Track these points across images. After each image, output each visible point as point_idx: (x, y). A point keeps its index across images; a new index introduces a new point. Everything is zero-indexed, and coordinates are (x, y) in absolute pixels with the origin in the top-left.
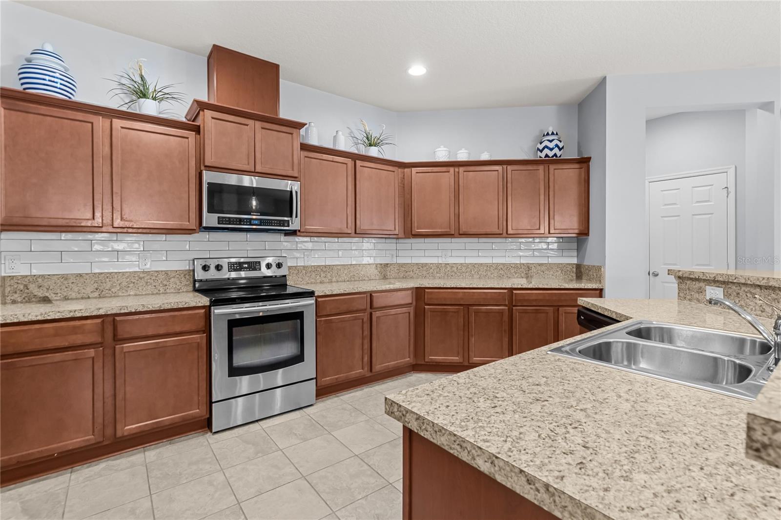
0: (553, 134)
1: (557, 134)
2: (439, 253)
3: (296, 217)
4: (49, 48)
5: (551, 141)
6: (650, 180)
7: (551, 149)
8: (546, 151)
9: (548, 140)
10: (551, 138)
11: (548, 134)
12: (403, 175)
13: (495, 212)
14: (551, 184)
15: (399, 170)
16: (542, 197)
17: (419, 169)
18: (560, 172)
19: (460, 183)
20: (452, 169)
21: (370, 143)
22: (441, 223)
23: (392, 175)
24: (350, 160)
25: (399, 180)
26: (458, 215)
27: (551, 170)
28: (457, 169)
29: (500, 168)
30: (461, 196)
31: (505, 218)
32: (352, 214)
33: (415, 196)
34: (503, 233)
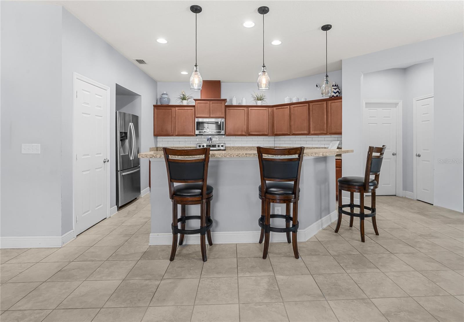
1: (337, 86)
2: (290, 142)
3: (223, 130)
4: (165, 93)
5: (336, 89)
6: (417, 100)
7: (336, 93)
8: (333, 94)
10: (335, 87)
11: (333, 86)
12: (271, 110)
13: (306, 124)
14: (329, 110)
15: (269, 109)
16: (325, 116)
17: (277, 108)
18: (333, 104)
19: (292, 112)
20: (288, 106)
21: (258, 99)
22: (285, 130)
23: (265, 111)
24: (246, 108)
25: (269, 113)
26: (291, 126)
27: (330, 104)
28: (291, 106)
29: (307, 105)
30: (292, 118)
31: (310, 127)
32: (247, 128)
33: (275, 119)
34: (309, 134)
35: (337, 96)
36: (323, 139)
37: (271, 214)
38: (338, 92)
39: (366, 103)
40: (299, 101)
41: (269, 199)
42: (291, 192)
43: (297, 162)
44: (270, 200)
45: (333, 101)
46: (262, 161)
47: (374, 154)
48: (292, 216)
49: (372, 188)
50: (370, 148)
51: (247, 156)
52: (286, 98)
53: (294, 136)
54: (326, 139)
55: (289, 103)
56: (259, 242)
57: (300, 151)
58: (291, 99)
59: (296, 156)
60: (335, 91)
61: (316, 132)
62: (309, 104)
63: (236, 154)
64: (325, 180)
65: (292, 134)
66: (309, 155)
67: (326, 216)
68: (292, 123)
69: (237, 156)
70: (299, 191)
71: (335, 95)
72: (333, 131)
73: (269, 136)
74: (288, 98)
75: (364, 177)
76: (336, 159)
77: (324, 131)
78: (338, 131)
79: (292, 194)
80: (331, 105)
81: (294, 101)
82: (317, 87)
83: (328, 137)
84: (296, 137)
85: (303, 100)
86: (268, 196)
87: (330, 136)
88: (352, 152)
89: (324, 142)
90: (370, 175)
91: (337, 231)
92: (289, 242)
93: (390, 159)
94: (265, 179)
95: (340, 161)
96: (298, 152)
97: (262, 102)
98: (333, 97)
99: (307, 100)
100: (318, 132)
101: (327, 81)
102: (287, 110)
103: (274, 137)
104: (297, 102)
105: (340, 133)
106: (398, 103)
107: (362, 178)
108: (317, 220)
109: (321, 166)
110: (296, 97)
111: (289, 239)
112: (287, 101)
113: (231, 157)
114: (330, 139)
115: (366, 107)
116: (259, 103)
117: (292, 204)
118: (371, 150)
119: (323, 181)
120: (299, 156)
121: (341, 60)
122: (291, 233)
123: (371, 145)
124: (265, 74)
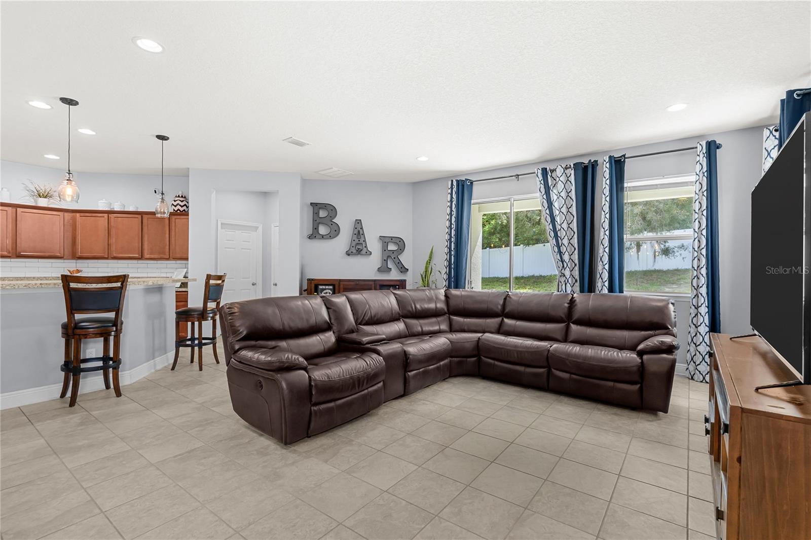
0: (182, 197)
1: (185, 197)
5: (182, 201)
7: (182, 207)
8: (178, 207)
9: (180, 200)
10: (182, 199)
11: (179, 196)
12: (70, 217)
13: (136, 244)
14: (173, 228)
15: (66, 214)
16: (167, 236)
17: (82, 214)
18: (179, 221)
19: (112, 224)
20: (106, 215)
21: (39, 196)
22: (98, 250)
23: (58, 218)
24: (10, 208)
25: (66, 221)
26: (111, 245)
27: (173, 220)
28: (110, 215)
29: (139, 216)
30: (113, 232)
31: (143, 248)
32: (12, 243)
33: (79, 232)
34: (141, 258)
35: (184, 210)
36: (164, 266)
37: (81, 358)
38: (185, 205)
39: (222, 224)
40: (125, 210)
41: (79, 335)
42: (111, 325)
43: (119, 291)
44: (81, 336)
45: (178, 217)
46: (68, 291)
47: (212, 282)
48: (112, 355)
49: (211, 315)
50: (208, 275)
51: (43, 286)
52: (101, 201)
53: (116, 261)
54: (169, 266)
55: (107, 209)
56: (60, 395)
57: (123, 279)
58: (111, 204)
59: (119, 284)
60: (182, 204)
61: (152, 256)
62: (142, 217)
63: (24, 285)
64: (160, 314)
65: (112, 258)
66: (136, 283)
67: (161, 356)
68: (113, 240)
69: (25, 286)
70: (122, 323)
71: (181, 209)
72: (178, 256)
73: (64, 259)
74: (104, 201)
75: (202, 306)
76: (176, 292)
77: (165, 255)
78: (185, 256)
79: (113, 326)
80: (175, 221)
81: (117, 208)
82: (156, 192)
83: (171, 264)
84: (120, 261)
85: (131, 209)
86: (78, 331)
87: (174, 262)
88: (194, 281)
89: (166, 270)
90: (208, 303)
91: (173, 369)
92: (108, 387)
93: (249, 289)
94: (73, 312)
95: (186, 293)
96: (121, 280)
97: (49, 201)
98: (179, 211)
99: (139, 210)
100: (156, 256)
101: (162, 199)
102: (102, 221)
103: (74, 261)
104: (121, 210)
105: (187, 259)
106: (258, 227)
107: (200, 308)
108: (148, 361)
109: (154, 298)
110: (121, 202)
111: (108, 383)
112: (102, 206)
113: (15, 288)
114: (176, 266)
115: (222, 228)
116: (43, 202)
117: (112, 338)
118: (209, 277)
119: (155, 315)
120: (122, 284)
121: (188, 169)
122: (111, 370)
123: (208, 273)
124: (71, 183)
